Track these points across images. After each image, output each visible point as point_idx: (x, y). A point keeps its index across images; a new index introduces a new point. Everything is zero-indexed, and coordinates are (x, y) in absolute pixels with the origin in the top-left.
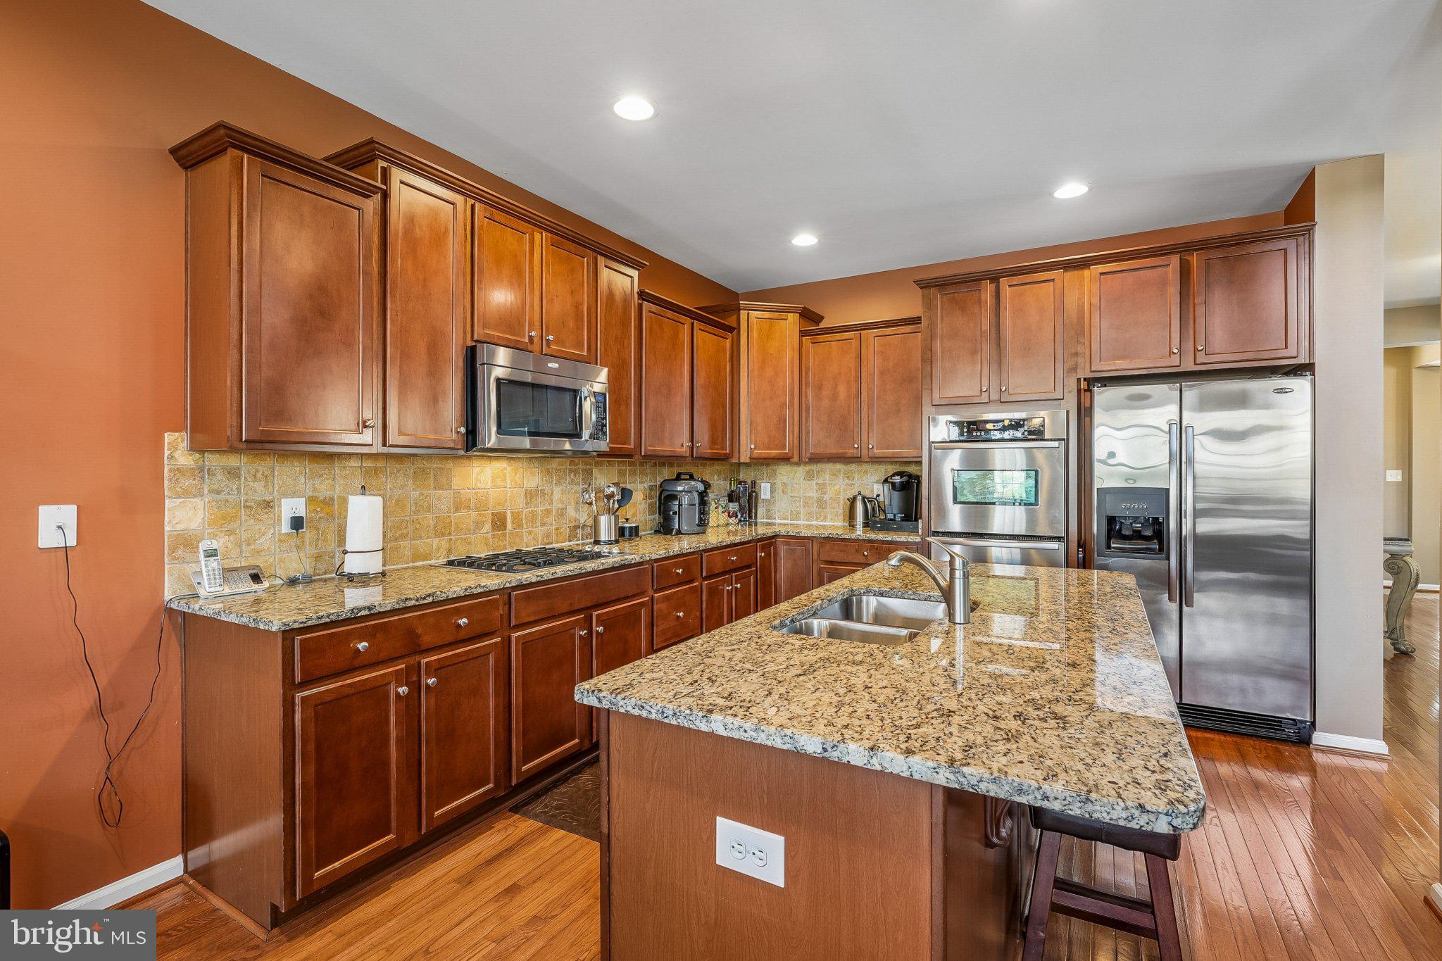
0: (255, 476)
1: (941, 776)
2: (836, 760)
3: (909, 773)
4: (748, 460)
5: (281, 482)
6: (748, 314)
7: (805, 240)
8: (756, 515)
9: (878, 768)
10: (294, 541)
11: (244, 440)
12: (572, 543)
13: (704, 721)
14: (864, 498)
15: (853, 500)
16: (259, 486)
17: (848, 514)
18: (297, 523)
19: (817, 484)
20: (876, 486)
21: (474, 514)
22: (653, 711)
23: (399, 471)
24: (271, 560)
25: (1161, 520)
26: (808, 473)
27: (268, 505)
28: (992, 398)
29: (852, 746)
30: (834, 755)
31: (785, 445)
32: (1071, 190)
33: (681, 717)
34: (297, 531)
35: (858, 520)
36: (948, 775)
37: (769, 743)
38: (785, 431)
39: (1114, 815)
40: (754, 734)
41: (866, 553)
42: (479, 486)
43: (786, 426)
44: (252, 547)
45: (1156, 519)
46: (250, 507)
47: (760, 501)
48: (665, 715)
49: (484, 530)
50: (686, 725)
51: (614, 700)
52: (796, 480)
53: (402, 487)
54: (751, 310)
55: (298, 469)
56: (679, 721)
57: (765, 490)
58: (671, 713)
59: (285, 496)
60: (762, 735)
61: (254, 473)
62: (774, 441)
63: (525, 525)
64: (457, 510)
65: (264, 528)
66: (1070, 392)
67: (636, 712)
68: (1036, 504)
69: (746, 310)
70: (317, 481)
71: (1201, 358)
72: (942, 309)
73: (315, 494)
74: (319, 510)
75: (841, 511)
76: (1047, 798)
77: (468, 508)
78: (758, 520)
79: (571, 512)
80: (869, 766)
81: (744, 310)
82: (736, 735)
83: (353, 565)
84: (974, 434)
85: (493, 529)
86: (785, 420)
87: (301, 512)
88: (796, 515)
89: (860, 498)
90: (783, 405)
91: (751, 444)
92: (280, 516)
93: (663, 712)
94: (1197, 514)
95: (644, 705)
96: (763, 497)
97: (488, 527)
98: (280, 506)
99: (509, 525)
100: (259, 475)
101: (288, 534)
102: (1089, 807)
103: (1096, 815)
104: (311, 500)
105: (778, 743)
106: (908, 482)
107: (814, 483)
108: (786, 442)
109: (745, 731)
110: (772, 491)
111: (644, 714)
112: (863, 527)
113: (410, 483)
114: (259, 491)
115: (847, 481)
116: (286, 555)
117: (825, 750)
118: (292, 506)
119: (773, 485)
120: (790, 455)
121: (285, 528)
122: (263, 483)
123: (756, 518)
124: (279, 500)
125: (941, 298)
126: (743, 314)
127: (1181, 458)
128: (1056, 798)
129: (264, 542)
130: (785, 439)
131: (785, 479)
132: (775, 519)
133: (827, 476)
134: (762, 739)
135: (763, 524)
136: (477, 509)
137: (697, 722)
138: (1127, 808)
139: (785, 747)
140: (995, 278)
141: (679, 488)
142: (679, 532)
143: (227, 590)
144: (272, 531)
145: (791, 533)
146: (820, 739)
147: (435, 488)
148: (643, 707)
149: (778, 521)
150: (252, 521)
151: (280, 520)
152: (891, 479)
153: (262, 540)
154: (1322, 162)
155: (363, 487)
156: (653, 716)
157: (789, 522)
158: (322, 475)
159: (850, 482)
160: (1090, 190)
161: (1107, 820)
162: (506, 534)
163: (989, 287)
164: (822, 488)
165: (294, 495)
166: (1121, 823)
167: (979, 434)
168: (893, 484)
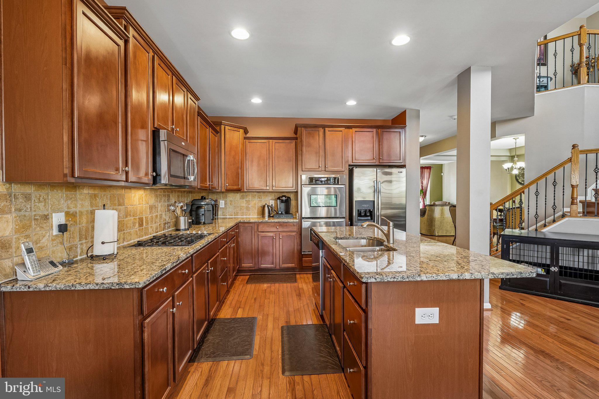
0: (39, 199)
1: (490, 276)
2: (462, 279)
3: (482, 277)
4: (225, 191)
5: (52, 203)
6: (225, 127)
7: (257, 100)
8: (218, 215)
9: (474, 278)
10: (59, 240)
11: (76, 176)
12: (164, 231)
13: (419, 277)
14: (268, 206)
15: (264, 207)
16: (41, 205)
17: (262, 213)
18: (63, 228)
19: (246, 201)
20: (271, 201)
22: (399, 278)
23: (104, 196)
24: (48, 252)
25: (371, 210)
26: (242, 196)
27: (46, 218)
28: (322, 170)
29: (466, 274)
30: (461, 278)
31: (239, 185)
32: (351, 103)
33: (410, 278)
34: (63, 233)
35: (266, 214)
36: (491, 275)
37: (441, 279)
38: (239, 179)
39: (526, 275)
40: (436, 277)
41: (278, 227)
43: (239, 176)
44: (39, 245)
45: (370, 210)
46: (37, 220)
47: (219, 208)
48: (404, 278)
49: (136, 227)
50: (412, 280)
51: (382, 278)
52: (236, 199)
54: (226, 126)
55: (60, 194)
56: (409, 279)
57: (222, 204)
58: (406, 277)
59: (55, 212)
60: (439, 277)
61: (38, 197)
62: (235, 183)
63: (149, 224)
64: (126, 217)
65: (44, 232)
66: (346, 169)
67: (392, 280)
68: (337, 206)
69: (224, 125)
70: (69, 202)
71: (381, 161)
72: (306, 136)
73: (69, 210)
74: (70, 219)
75: (256, 211)
76: (513, 275)
78: (219, 217)
79: (164, 216)
80: (471, 278)
81: (223, 125)
82: (430, 279)
83: (99, 250)
84: (317, 182)
86: (239, 174)
87: (63, 222)
88: (237, 214)
89: (266, 206)
90: (238, 168)
91: (226, 184)
92: (52, 225)
93: (403, 278)
94: (382, 209)
95: (395, 277)
96: (221, 207)
98: (52, 218)
99: (144, 224)
100: (41, 199)
101: (56, 236)
102: (522, 275)
103: (523, 276)
104: (67, 214)
105: (444, 278)
106: (287, 199)
107: (244, 200)
108: (239, 183)
109: (434, 277)
110: (225, 204)
111: (395, 280)
112: (268, 217)
114: (42, 209)
115: (259, 199)
116: (55, 249)
117: (459, 277)
118: (58, 219)
119: (225, 201)
120: (241, 189)
122: (43, 204)
123: (218, 216)
124: (52, 214)
125: (306, 132)
126: (223, 127)
127: (377, 191)
128: (515, 275)
130: (239, 182)
131: (231, 199)
132: (226, 216)
133: (250, 198)
134: (439, 278)
135: (221, 218)
136: (133, 216)
137: (416, 278)
138: (529, 273)
139: (446, 279)
140: (324, 127)
141: (202, 203)
142: (204, 223)
143: (42, 274)
144: (48, 234)
145: (245, 221)
146: (456, 274)
147: (118, 206)
148: (395, 278)
149: (228, 217)
150: (38, 228)
151: (52, 227)
152: (282, 198)
153: (43, 240)
154: (408, 109)
155: (104, 205)
156: (399, 280)
157: (233, 217)
158: (71, 199)
159: (260, 200)
160: (357, 103)
161: (525, 277)
162: (143, 228)
163: (321, 130)
164: (248, 202)
165: (58, 211)
166: (528, 277)
167: (318, 182)
168: (282, 200)
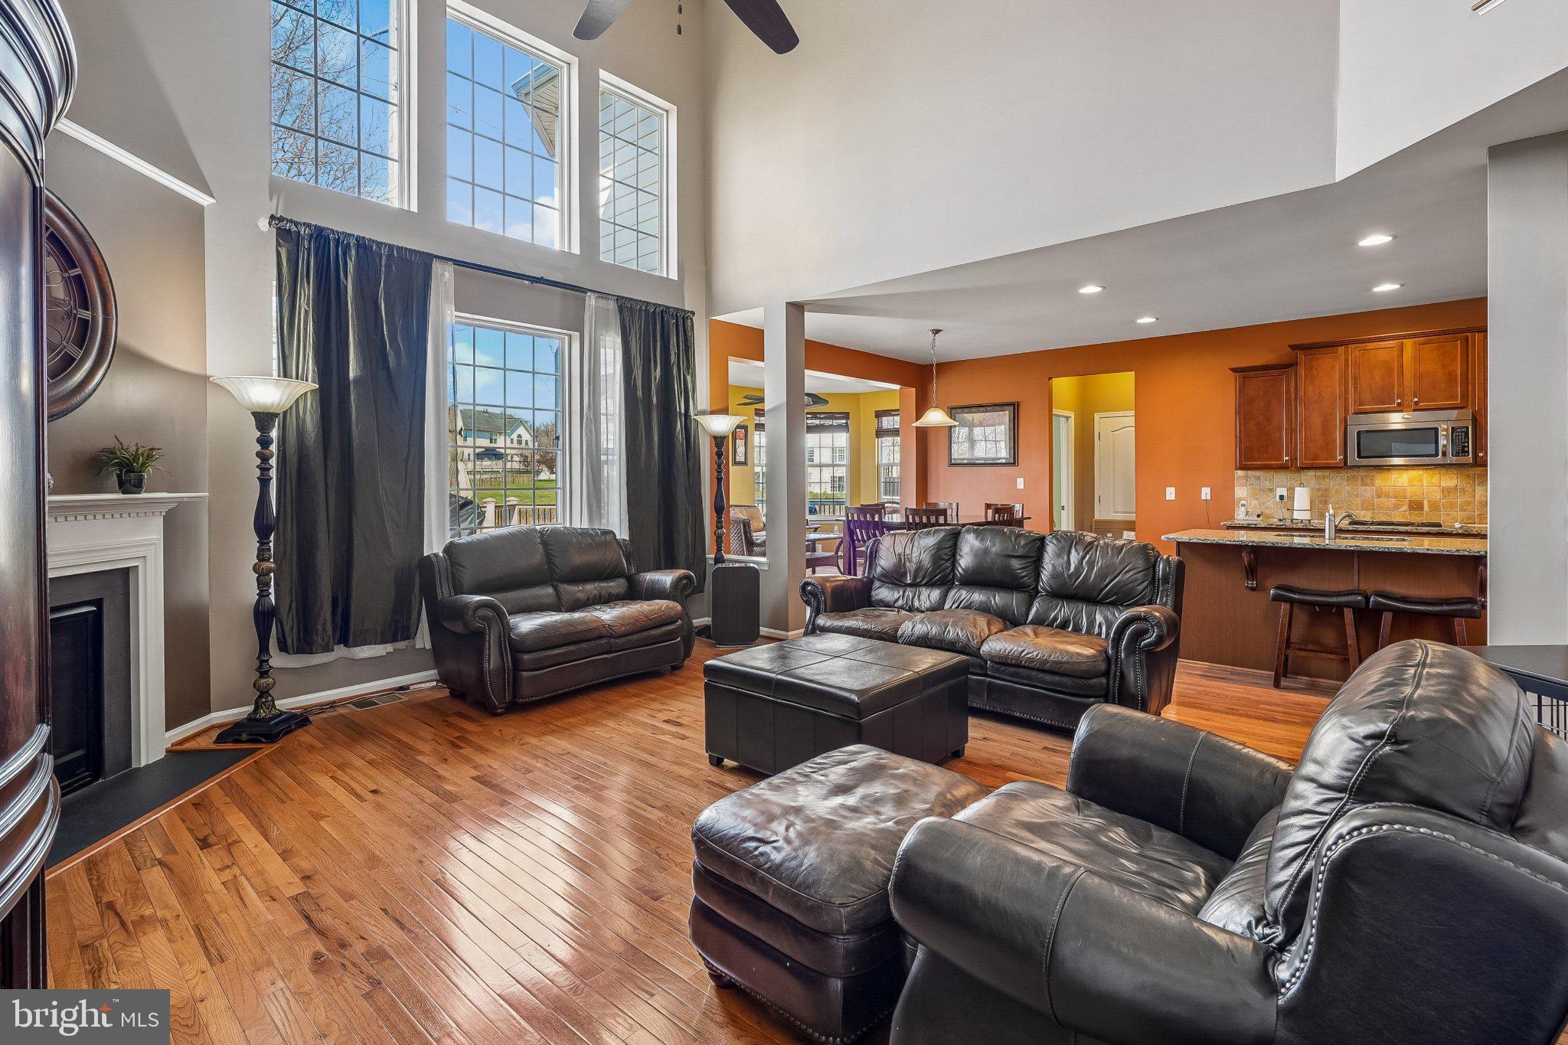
16: (1267, 483)
18: (1282, 497)
21: (1393, 500)
27: (1271, 490)
42: (1398, 484)
46: (1262, 490)
53: (1339, 484)
61: (1267, 478)
64: (1379, 497)
77: (1388, 497)
85: (1410, 509)
97: (1405, 508)
99: (1426, 508)
100: (1269, 478)
113: (1345, 482)
121: (1278, 499)
124: (1277, 488)
129: (1270, 504)
136: (1396, 497)
151: (1275, 495)
